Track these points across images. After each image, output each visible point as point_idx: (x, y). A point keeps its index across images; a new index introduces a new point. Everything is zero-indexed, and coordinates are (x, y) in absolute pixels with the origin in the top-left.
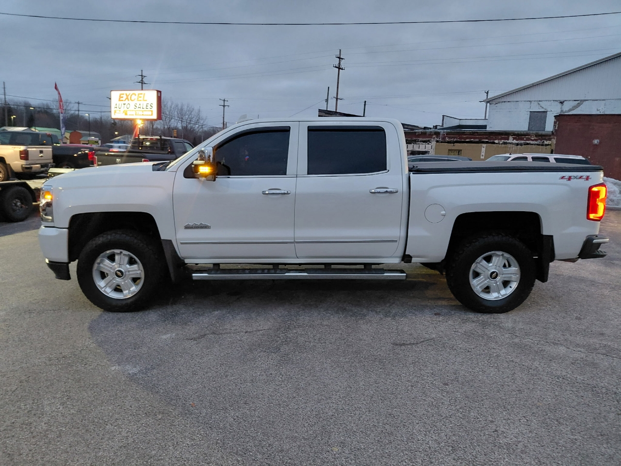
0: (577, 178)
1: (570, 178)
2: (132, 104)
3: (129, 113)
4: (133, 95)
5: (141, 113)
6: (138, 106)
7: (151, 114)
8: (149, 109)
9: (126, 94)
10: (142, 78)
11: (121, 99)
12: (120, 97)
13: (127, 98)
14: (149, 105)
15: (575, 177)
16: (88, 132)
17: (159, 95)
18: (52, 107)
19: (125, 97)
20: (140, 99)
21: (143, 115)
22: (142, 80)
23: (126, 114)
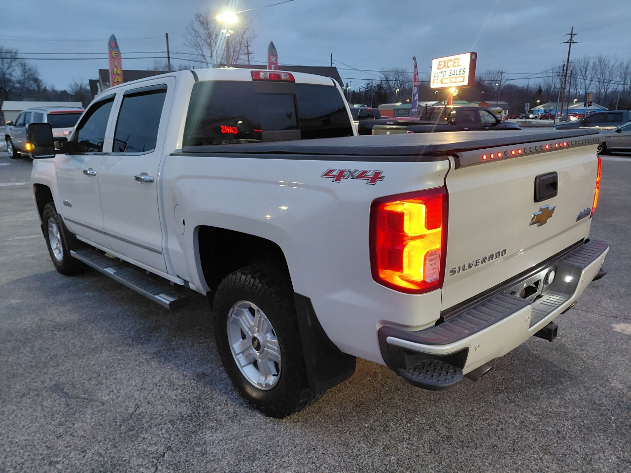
0: (353, 178)
1: (340, 176)
2: (448, 70)
3: (445, 81)
4: (450, 61)
5: (454, 80)
6: (452, 72)
7: (462, 80)
8: (462, 75)
9: (444, 61)
10: (571, 37)
11: (440, 67)
12: (440, 65)
13: (444, 66)
14: (462, 71)
15: (351, 174)
16: (495, 103)
17: (473, 57)
18: (484, 79)
19: (442, 64)
20: (455, 65)
21: (456, 82)
22: (571, 39)
23: (442, 83)
